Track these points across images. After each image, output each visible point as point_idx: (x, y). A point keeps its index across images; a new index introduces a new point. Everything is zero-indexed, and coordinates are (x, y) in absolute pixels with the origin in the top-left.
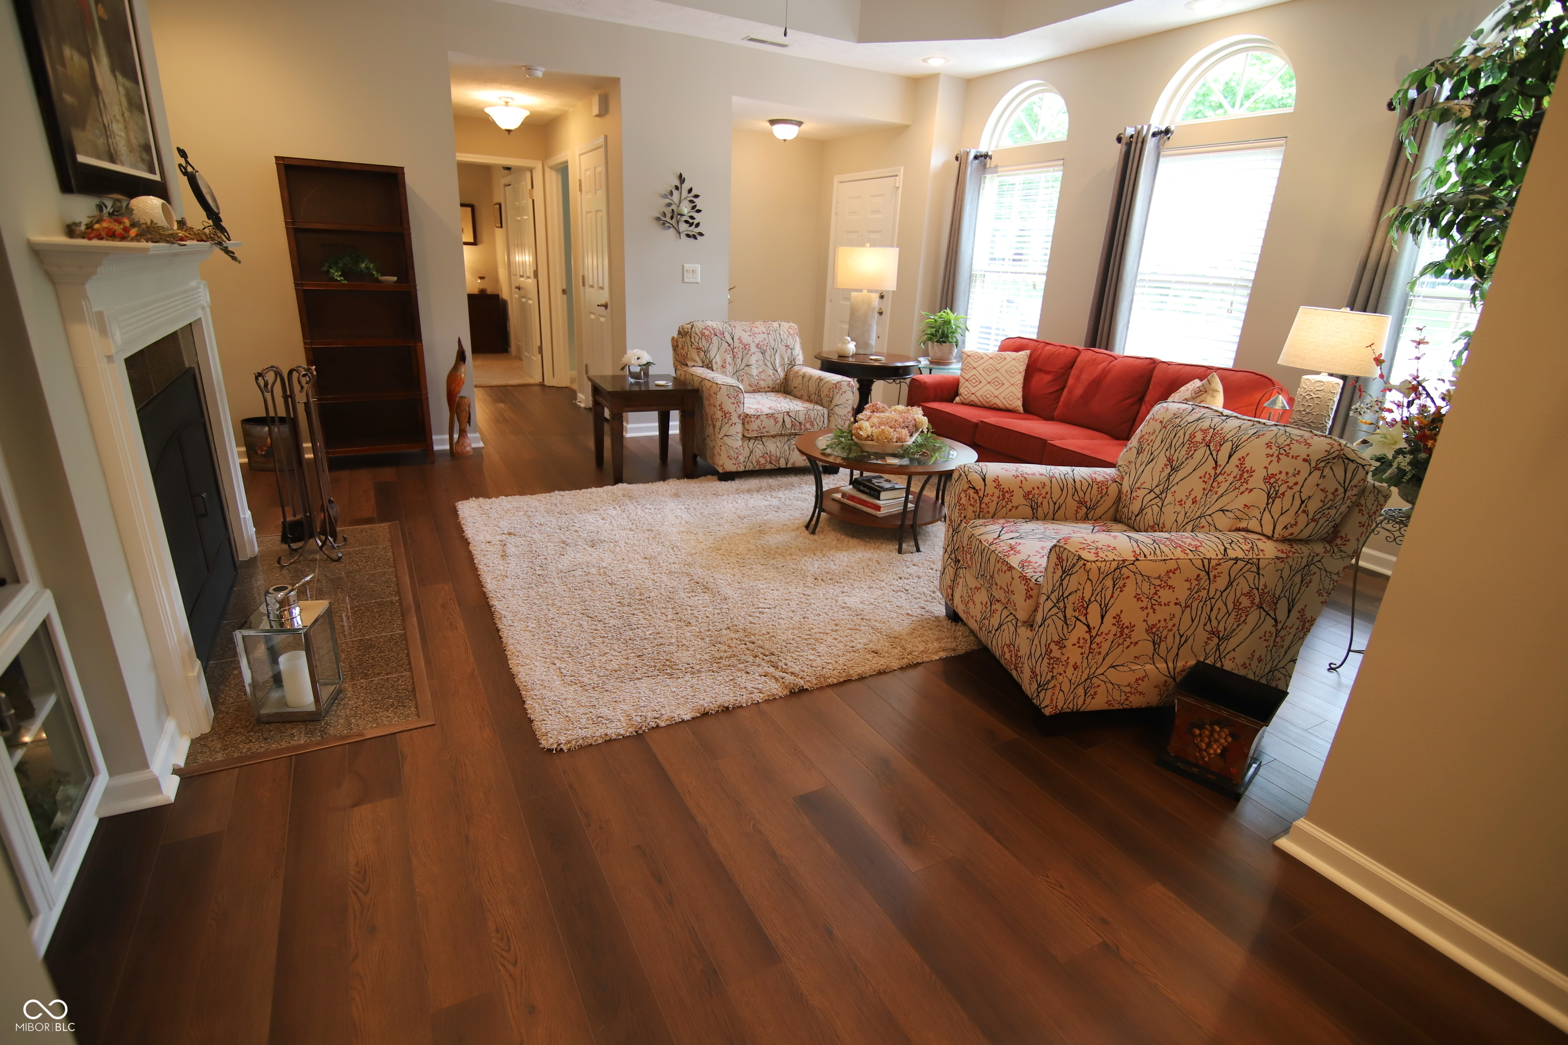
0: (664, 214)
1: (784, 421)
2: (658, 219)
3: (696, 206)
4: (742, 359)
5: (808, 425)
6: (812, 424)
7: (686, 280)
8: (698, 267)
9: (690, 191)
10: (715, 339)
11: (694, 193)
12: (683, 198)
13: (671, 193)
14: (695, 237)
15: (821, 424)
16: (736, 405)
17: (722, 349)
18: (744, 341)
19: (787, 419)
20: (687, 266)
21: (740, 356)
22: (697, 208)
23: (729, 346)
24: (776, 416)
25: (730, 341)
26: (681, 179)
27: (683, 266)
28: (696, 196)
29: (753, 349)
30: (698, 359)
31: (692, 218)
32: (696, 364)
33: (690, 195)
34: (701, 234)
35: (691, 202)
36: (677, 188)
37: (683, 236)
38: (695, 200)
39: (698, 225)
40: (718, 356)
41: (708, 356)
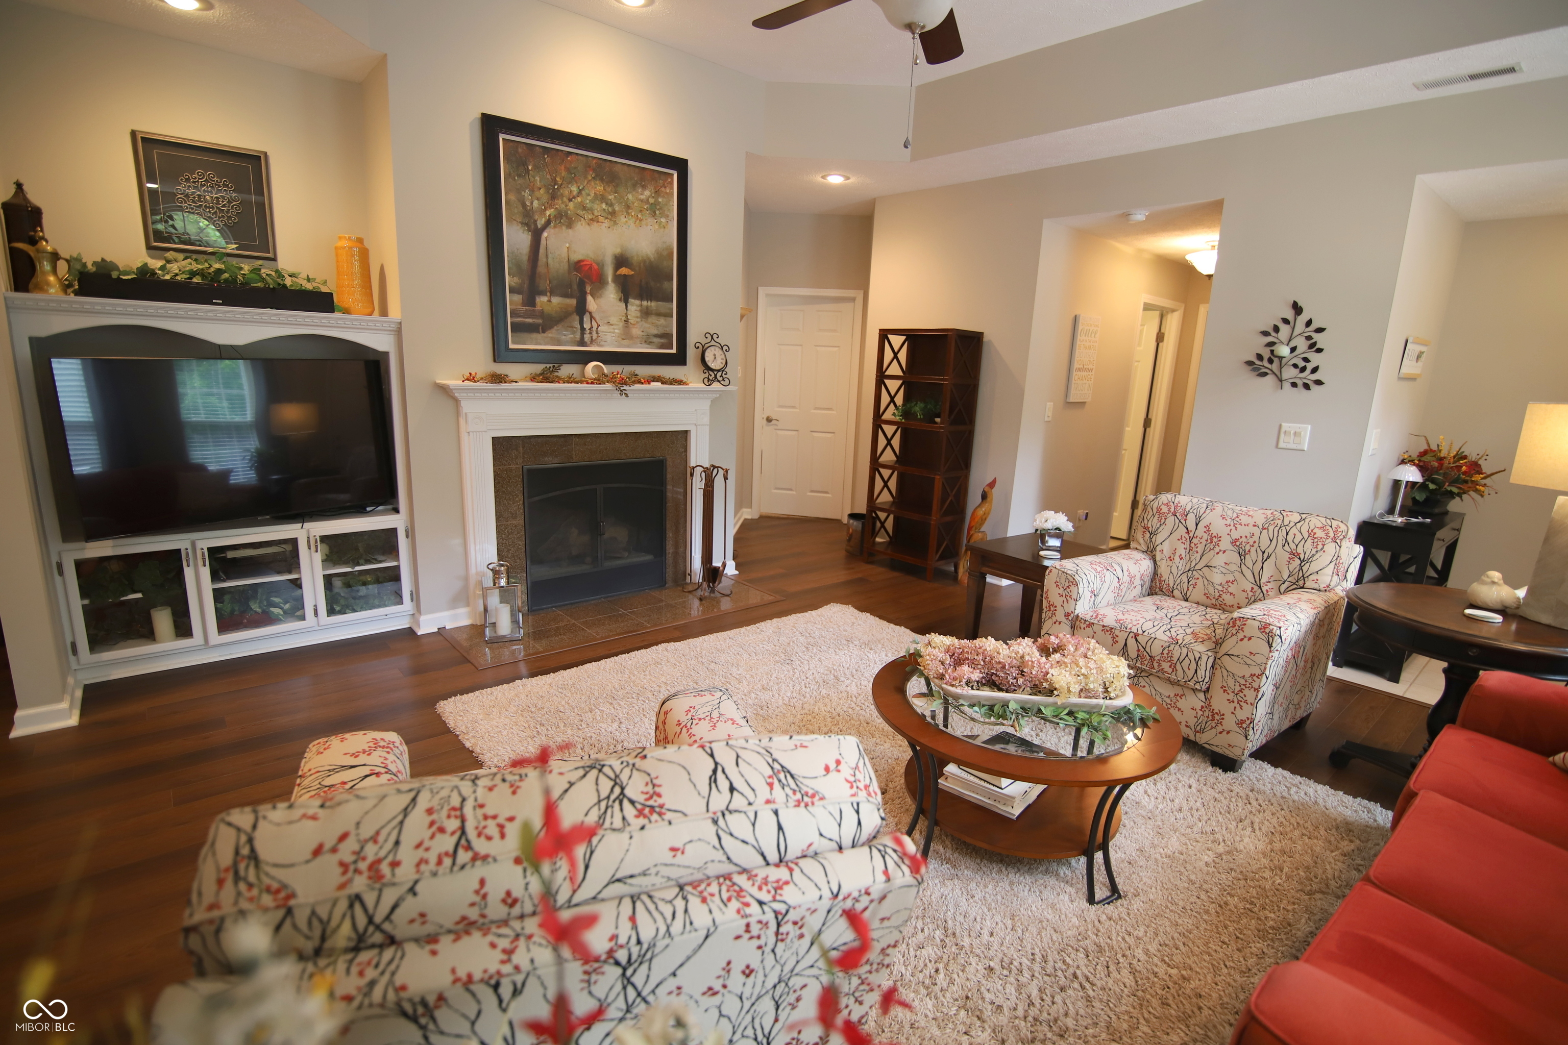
0: (1260, 357)
1: (1126, 644)
2: (1250, 363)
3: (1315, 343)
4: (1202, 555)
5: (1166, 666)
6: (1173, 667)
7: (1281, 445)
8: (1307, 430)
9: (1309, 323)
10: (1171, 520)
11: (1314, 326)
12: (1295, 333)
13: (1276, 329)
14: (1307, 387)
15: (1190, 673)
16: (1064, 598)
17: (1176, 535)
18: (1214, 531)
19: (1131, 642)
20: (1286, 426)
21: (1200, 549)
22: (1317, 347)
23: (1188, 532)
24: (1117, 633)
25: (1192, 527)
26: (1297, 309)
27: (1280, 426)
28: (1320, 330)
29: (1225, 544)
30: (1141, 541)
31: (1306, 360)
32: (1139, 547)
33: (1308, 329)
34: (1319, 383)
35: (1309, 338)
36: (1286, 321)
37: (1287, 385)
38: (1314, 335)
39: (1315, 370)
40: (1166, 544)
41: (1153, 540)
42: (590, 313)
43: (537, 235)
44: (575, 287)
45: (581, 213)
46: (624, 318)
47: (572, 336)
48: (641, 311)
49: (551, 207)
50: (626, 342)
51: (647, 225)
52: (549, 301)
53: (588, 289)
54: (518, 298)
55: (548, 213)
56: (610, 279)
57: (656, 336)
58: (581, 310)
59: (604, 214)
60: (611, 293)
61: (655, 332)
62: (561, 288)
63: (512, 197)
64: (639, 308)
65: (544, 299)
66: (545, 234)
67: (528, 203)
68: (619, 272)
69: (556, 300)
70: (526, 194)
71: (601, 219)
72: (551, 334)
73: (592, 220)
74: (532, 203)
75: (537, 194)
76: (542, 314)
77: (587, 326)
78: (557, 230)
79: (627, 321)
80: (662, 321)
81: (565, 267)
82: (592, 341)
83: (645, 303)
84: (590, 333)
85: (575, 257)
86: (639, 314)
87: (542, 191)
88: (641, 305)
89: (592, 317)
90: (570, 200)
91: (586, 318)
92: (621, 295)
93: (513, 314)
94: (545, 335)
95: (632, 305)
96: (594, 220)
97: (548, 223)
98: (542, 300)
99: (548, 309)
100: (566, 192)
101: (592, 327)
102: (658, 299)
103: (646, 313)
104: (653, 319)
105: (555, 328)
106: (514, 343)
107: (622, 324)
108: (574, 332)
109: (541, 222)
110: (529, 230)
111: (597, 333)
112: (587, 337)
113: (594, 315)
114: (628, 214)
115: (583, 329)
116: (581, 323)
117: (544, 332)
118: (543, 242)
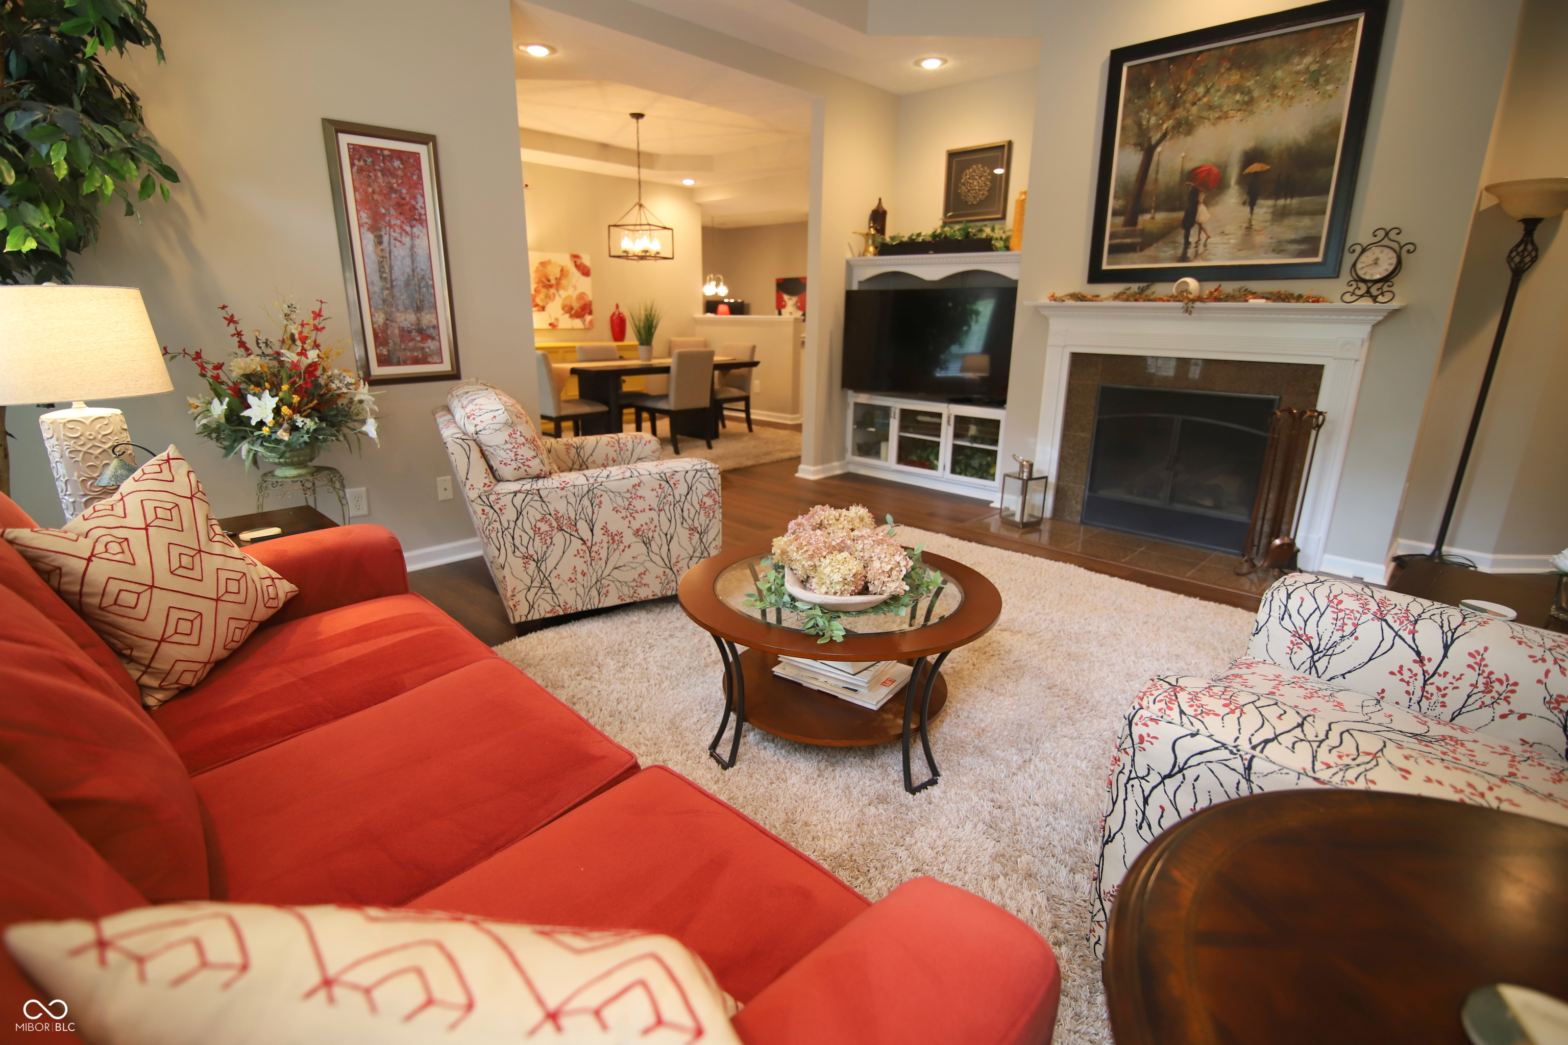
42: (1200, 225)
43: (1149, 152)
44: (1185, 198)
45: (1205, 114)
46: (1245, 225)
47: (1173, 252)
48: (1273, 213)
49: (1169, 118)
50: (1242, 253)
51: (1301, 102)
52: (1153, 218)
53: (1202, 197)
54: (1120, 220)
55: (1165, 126)
56: (1233, 181)
57: (1292, 242)
58: (1190, 221)
59: (1237, 106)
60: (1232, 197)
61: (1293, 236)
62: (1168, 202)
63: (1129, 121)
64: (1271, 210)
65: (1147, 217)
66: (1159, 149)
67: (1144, 123)
68: (1247, 171)
69: (1161, 216)
70: (1144, 114)
71: (1231, 113)
72: (1150, 252)
73: (1219, 118)
74: (1149, 121)
75: (1156, 110)
76: (1143, 233)
77: (1193, 239)
78: (1173, 141)
79: (1249, 228)
80: (1306, 221)
81: (1177, 177)
82: (1197, 255)
83: (1281, 202)
84: (1196, 247)
85: (1190, 166)
86: (1269, 217)
87: (1161, 106)
88: (1275, 206)
89: (1201, 228)
90: (1194, 104)
91: (1194, 231)
92: (1245, 197)
93: (1112, 236)
94: (1142, 254)
95: (1261, 207)
96: (1225, 116)
97: (1164, 136)
98: (1144, 219)
99: (1149, 227)
100: (1190, 97)
101: (1199, 240)
102: (1302, 194)
103: (1280, 215)
104: (1291, 221)
105: (1155, 245)
106: (1109, 263)
107: (1240, 233)
108: (1175, 248)
109: (1155, 137)
110: (1141, 150)
111: (1205, 245)
112: (1191, 252)
113: (1204, 226)
114: (1272, 95)
115: (1187, 244)
116: (1187, 236)
117: (1141, 250)
118: (1155, 157)
